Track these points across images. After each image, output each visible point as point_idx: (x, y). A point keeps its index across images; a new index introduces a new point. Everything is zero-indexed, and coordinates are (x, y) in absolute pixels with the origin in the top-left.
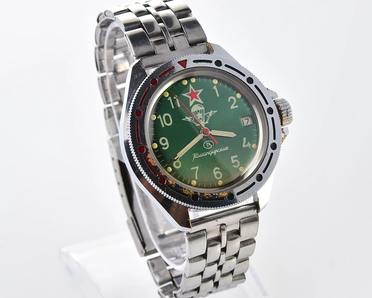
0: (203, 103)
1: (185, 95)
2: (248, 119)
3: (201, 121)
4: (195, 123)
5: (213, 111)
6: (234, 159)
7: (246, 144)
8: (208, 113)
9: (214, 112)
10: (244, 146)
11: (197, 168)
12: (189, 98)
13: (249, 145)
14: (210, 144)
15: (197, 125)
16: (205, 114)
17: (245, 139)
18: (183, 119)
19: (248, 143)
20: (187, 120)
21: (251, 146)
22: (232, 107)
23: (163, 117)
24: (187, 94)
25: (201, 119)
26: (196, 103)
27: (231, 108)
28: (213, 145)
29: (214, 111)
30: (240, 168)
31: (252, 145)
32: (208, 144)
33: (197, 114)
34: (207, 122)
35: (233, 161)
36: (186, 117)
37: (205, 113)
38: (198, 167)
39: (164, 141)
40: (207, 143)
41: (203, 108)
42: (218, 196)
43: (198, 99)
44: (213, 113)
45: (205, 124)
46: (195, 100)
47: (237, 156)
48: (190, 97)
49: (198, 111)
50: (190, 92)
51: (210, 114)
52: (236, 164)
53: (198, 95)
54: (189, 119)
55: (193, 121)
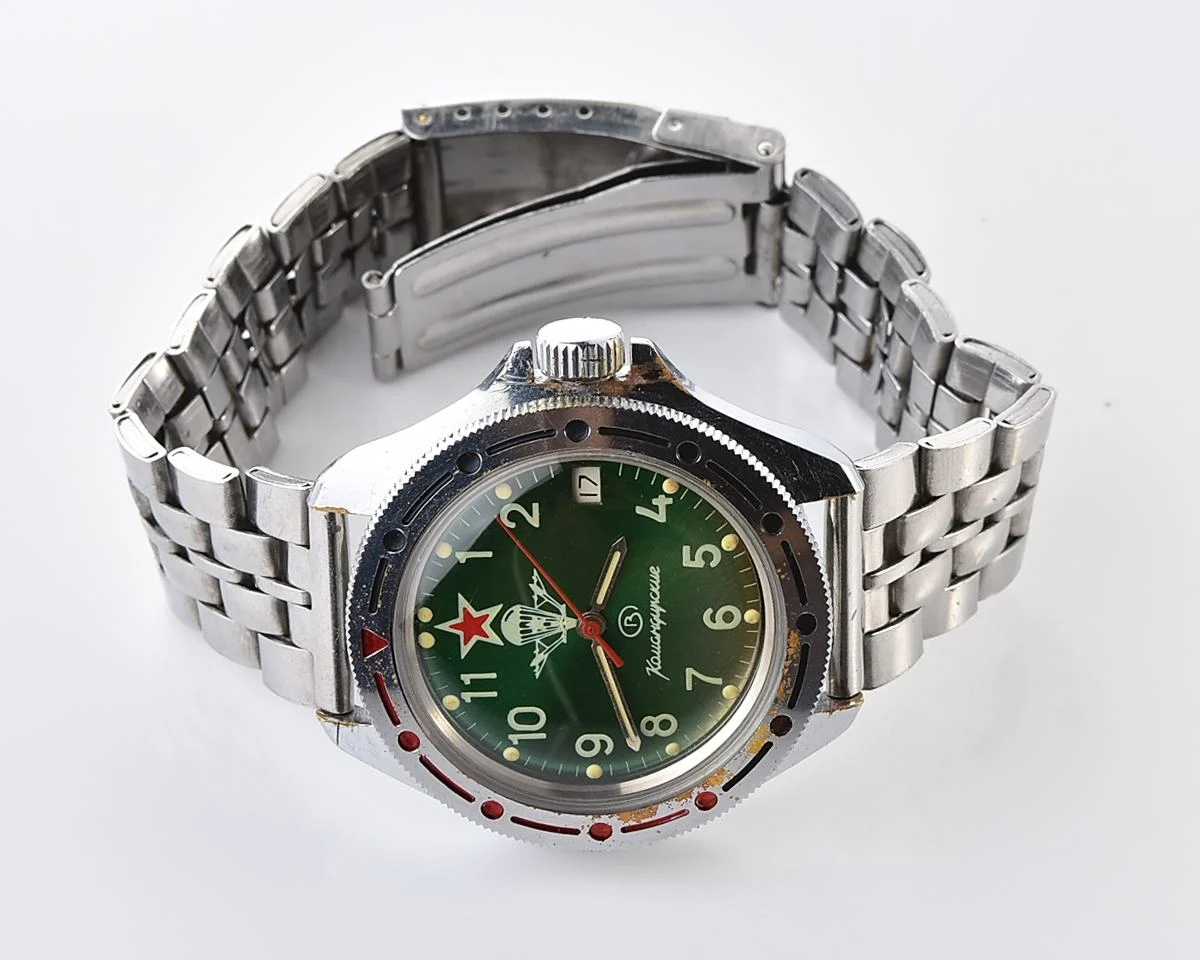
0: (501, 606)
1: (465, 650)
2: (581, 477)
3: (553, 624)
4: (557, 644)
5: (533, 583)
6: (693, 559)
7: (656, 509)
8: (536, 599)
9: (536, 581)
10: (661, 518)
11: (690, 672)
12: (478, 642)
13: (661, 502)
14: (630, 618)
15: (564, 639)
16: (537, 607)
17: (640, 510)
18: (537, 675)
19: (655, 502)
20: (540, 664)
21: (667, 496)
22: (534, 521)
23: (518, 729)
24: (465, 644)
25: (549, 624)
26: (496, 626)
27: (537, 525)
28: (636, 609)
29: (534, 578)
30: (725, 549)
31: (663, 493)
32: (628, 622)
33: (531, 631)
34: (562, 608)
35: (699, 563)
36: (532, 665)
37: (533, 606)
38: (687, 669)
39: (588, 746)
40: (626, 624)
41: (517, 608)
42: (794, 661)
43: (488, 615)
44: (538, 583)
45: (568, 616)
46: (486, 626)
47: (684, 547)
48: (475, 638)
49: (522, 625)
50: (460, 633)
51: (539, 591)
52: (707, 556)
53: (476, 614)
54: (540, 658)
55: (548, 648)
